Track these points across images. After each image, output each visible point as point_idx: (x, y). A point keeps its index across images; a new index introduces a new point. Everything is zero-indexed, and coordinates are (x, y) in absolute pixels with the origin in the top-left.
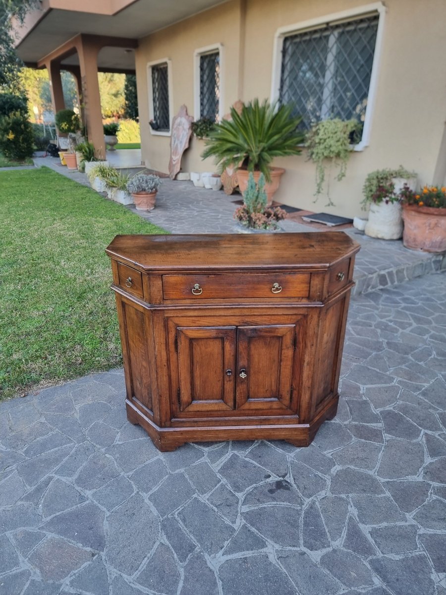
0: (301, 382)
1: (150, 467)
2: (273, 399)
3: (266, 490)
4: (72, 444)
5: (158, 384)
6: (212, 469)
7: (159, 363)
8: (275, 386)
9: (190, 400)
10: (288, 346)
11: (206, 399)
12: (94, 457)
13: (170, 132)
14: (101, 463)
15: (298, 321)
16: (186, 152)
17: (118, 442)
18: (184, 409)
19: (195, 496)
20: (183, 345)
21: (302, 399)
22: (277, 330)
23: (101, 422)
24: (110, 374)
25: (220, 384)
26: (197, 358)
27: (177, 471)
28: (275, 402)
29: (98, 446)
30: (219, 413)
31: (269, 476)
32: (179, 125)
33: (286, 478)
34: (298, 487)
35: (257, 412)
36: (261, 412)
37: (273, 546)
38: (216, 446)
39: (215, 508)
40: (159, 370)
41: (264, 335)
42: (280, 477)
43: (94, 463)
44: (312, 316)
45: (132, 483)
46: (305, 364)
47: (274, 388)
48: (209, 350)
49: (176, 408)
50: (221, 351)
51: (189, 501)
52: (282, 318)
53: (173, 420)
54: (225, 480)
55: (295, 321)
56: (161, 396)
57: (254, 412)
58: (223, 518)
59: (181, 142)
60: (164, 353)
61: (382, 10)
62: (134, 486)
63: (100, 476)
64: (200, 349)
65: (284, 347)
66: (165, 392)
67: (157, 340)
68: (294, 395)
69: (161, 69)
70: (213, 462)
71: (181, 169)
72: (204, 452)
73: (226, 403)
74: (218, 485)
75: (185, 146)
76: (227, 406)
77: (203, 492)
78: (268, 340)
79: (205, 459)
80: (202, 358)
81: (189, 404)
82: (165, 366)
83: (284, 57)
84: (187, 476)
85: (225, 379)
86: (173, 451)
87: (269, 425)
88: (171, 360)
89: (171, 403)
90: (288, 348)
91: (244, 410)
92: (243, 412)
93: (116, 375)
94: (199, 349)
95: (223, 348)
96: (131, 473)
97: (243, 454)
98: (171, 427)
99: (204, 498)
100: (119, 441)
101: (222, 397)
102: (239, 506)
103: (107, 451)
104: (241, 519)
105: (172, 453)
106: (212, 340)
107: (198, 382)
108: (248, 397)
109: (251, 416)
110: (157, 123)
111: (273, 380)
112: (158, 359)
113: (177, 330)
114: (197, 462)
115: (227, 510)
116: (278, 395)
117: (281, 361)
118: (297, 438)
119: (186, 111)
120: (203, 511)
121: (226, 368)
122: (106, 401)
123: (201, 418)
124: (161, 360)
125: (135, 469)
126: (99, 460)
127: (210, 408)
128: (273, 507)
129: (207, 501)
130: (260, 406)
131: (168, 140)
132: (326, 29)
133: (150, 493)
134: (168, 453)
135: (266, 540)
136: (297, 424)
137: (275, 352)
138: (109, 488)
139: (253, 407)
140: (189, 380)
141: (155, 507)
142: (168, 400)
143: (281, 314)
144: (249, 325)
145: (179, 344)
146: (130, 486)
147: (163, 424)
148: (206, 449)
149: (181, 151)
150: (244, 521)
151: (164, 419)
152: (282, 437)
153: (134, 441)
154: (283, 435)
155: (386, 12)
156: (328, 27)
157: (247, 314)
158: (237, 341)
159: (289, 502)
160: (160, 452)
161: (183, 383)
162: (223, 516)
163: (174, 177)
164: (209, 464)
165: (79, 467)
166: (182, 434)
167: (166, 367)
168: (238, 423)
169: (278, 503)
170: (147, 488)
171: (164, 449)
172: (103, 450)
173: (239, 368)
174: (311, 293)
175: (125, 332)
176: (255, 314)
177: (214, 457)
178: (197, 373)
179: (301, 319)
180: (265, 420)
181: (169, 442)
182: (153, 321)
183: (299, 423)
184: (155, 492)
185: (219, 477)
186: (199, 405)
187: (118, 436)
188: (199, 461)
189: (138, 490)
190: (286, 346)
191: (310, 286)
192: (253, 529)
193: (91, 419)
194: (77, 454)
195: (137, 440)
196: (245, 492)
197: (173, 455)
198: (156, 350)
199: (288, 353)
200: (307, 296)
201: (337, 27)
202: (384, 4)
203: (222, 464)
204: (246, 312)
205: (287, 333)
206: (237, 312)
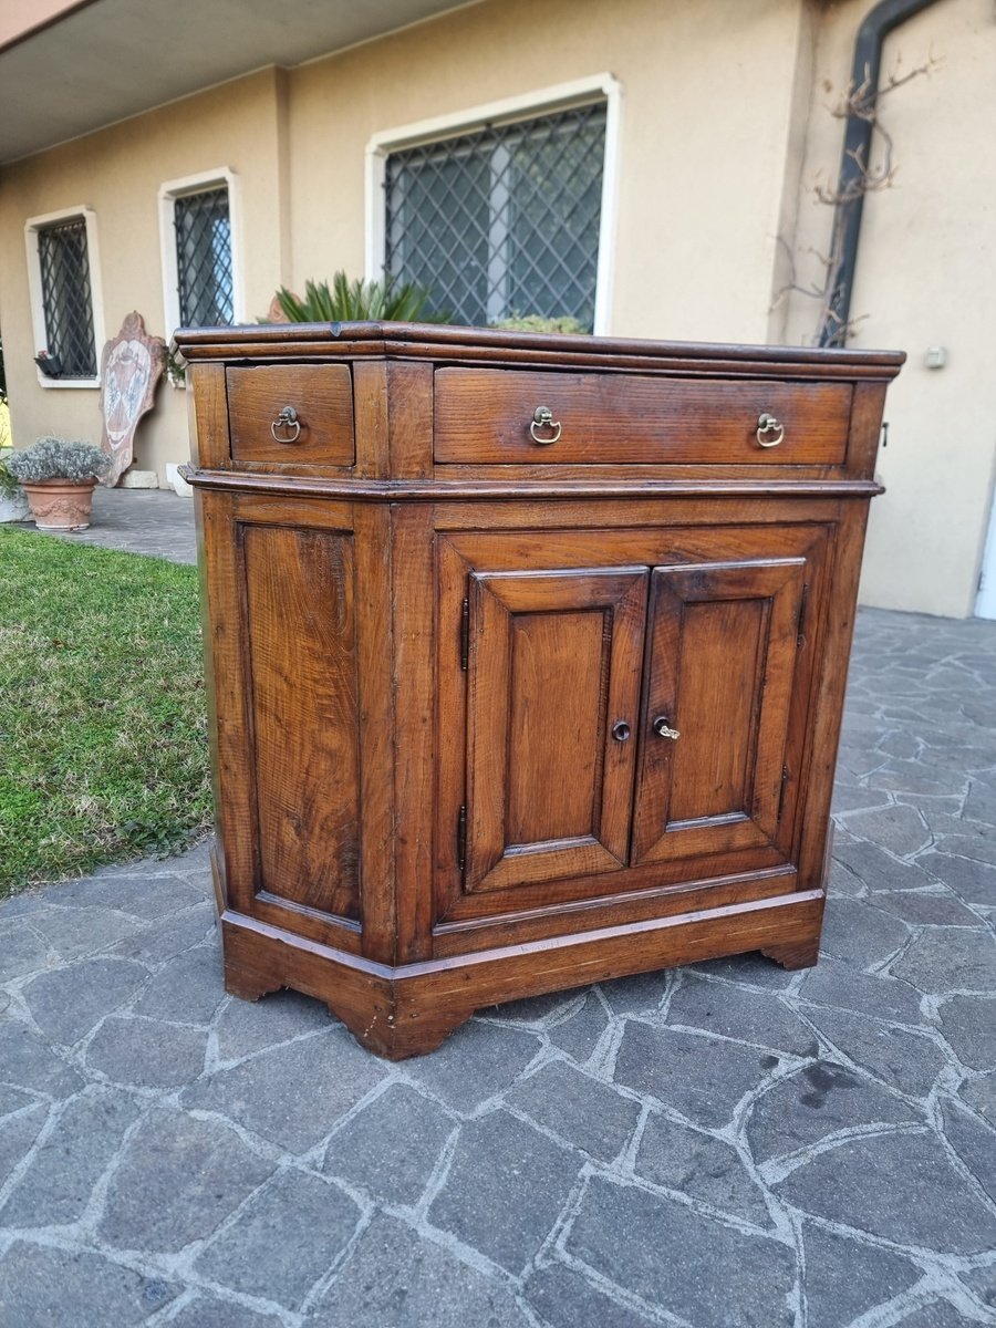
0: (807, 752)
1: (382, 1116)
2: (733, 816)
3: (794, 1100)
4: (34, 1107)
5: (395, 795)
6: (592, 1076)
7: (403, 712)
8: (741, 774)
9: (500, 844)
10: (786, 630)
11: (543, 840)
12: (145, 1131)
13: (99, 378)
14: (181, 1143)
15: (810, 548)
16: (147, 420)
17: (219, 1065)
18: (478, 882)
19: (587, 1171)
20: (488, 638)
21: (809, 806)
22: (760, 576)
23: (126, 1014)
24: (104, 881)
25: (589, 778)
26: (526, 687)
27: (482, 1108)
28: (739, 827)
29: (149, 1092)
30: (581, 884)
31: (773, 1062)
32: (125, 358)
33: (822, 1055)
34: (874, 1072)
35: (691, 866)
36: (697, 865)
37: (941, 1265)
38: (560, 1010)
39: (676, 1194)
40: (404, 739)
41: (726, 592)
42: (804, 1056)
43: (155, 1149)
44: (849, 527)
45: (340, 1182)
46: (824, 690)
47: (737, 778)
48: (564, 654)
49: (450, 886)
50: (598, 658)
51: (578, 1194)
52: (770, 535)
53: (439, 930)
54: (651, 1099)
55: (805, 546)
56: (403, 841)
57: (679, 869)
58: (725, 1221)
59: (132, 397)
60: (424, 673)
61: (612, 89)
62: (353, 1194)
63: (198, 1190)
64: (538, 653)
65: (775, 635)
66: (419, 825)
67: (404, 621)
68: (786, 801)
69: (65, 234)
70: (581, 1054)
71: (135, 460)
72: (535, 1036)
73: (605, 845)
74: (642, 1121)
75: (143, 406)
76: (608, 856)
77: (609, 1154)
78: (733, 615)
79: (549, 1054)
80: (540, 686)
81: (496, 859)
82: (424, 720)
83: (389, 198)
84: (524, 1117)
85: (608, 756)
86: (435, 1050)
87: (719, 906)
88: (443, 699)
89: (437, 866)
90: (784, 637)
91: (654, 863)
92: (648, 872)
93: (126, 881)
94: (533, 651)
95: (608, 648)
96: (318, 1152)
97: (656, 1015)
98: (431, 957)
99: (622, 1170)
100: (224, 1058)
101: (595, 828)
102: (750, 1168)
103: (192, 1099)
104: (785, 1209)
105: (432, 1058)
106: (574, 617)
107: (523, 778)
108: (668, 819)
109: (671, 883)
110: (57, 358)
111: (736, 753)
112: (404, 696)
113: (469, 580)
114: (532, 1069)
115: (721, 1192)
116: (748, 803)
117: (763, 681)
118: (793, 939)
119: (143, 326)
120: (647, 1214)
121: (613, 718)
122: (119, 951)
123: (525, 910)
124: (414, 699)
125: (325, 1134)
126: (172, 1135)
127: (561, 868)
128: (850, 1145)
129: (638, 1179)
130: (700, 845)
131: (95, 397)
132: (486, 137)
133: (426, 1200)
134: (419, 1060)
135: (907, 1252)
136: (792, 892)
137: (747, 654)
138: (257, 1222)
139: (682, 848)
140: (498, 771)
141: (470, 1243)
142: (429, 856)
143: (773, 519)
144: (683, 560)
145: (474, 635)
146: (337, 1197)
147: (405, 950)
148: (537, 1026)
149: (133, 418)
150: (798, 1214)
151: (408, 929)
152: (753, 944)
153: (279, 1050)
154: (751, 936)
155: (623, 95)
156: (490, 132)
157: (684, 520)
158: (651, 615)
159: (884, 1121)
160: (388, 1065)
161: (479, 782)
162: (719, 1213)
163: (116, 480)
164: (573, 1065)
165: (95, 1180)
166: (468, 978)
167: (427, 727)
168: (636, 912)
169: (856, 1129)
170: (407, 1187)
171: (399, 1049)
172: (173, 1100)
173: (650, 715)
174: (853, 450)
175: (242, 642)
176: (707, 520)
177: (581, 1040)
178: (523, 746)
179: (820, 539)
180: (709, 890)
181: (423, 1017)
182: (394, 548)
183: (799, 889)
184: (442, 1194)
185: (630, 1096)
186: (530, 859)
187: (213, 1046)
188: (534, 1062)
189: (373, 1204)
190: (780, 628)
191: (850, 429)
192: (843, 1229)
193: (83, 1015)
194: (68, 1137)
195: (287, 1043)
196: (737, 1121)
197: (443, 1062)
198: (399, 660)
199: (783, 653)
200: (841, 458)
201: (511, 131)
202: (614, 77)
203: (612, 1057)
204: (680, 514)
205: (785, 584)
206: (655, 513)
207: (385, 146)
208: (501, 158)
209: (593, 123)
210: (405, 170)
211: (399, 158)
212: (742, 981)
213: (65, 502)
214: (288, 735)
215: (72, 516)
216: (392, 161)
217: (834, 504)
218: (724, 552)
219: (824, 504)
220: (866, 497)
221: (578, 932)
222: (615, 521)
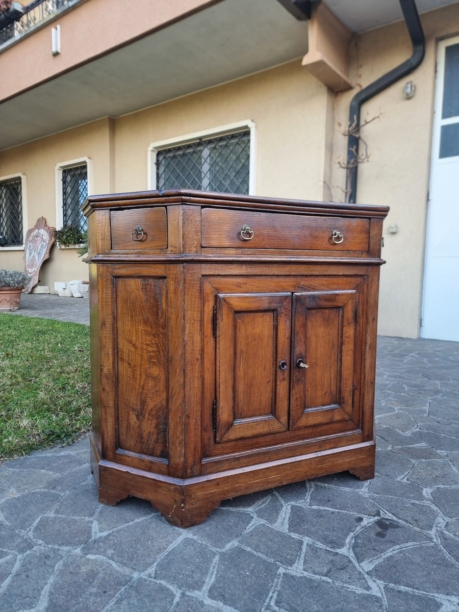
0: (363, 376)
1: (180, 552)
2: (333, 406)
3: (373, 535)
4: (8, 557)
5: (185, 395)
6: (278, 530)
7: (188, 356)
8: (335, 386)
9: (231, 418)
10: (350, 321)
11: (251, 417)
12: (65, 565)
13: (24, 246)
14: (84, 569)
15: (357, 286)
16: (46, 263)
17: (99, 535)
18: (222, 436)
19: (281, 570)
20: (225, 322)
21: (365, 401)
22: (338, 297)
23: (51, 514)
24: (35, 457)
25: (269, 388)
26: (241, 346)
27: (228, 546)
28: (336, 411)
29: (65, 548)
30: (268, 438)
31: (360, 519)
32: (37, 236)
33: (382, 516)
34: (407, 521)
35: (315, 429)
36: (319, 429)
37: (449, 601)
38: (260, 502)
39: (324, 578)
40: (189, 368)
41: (324, 304)
42: (374, 516)
43: (71, 573)
44: (372, 278)
45: (163, 582)
46: (367, 348)
47: (333, 388)
48: (257, 330)
49: (209, 439)
50: (271, 332)
51: (278, 581)
52: (340, 280)
53: (204, 461)
54: (307, 538)
55: (355, 285)
56: (188, 417)
57: (311, 431)
58: (348, 588)
59: (39, 253)
60: (197, 338)
61: (251, 125)
62: (171, 587)
63: (94, 590)
64: (246, 330)
65: (345, 323)
66: (195, 409)
67: (189, 314)
68: (355, 399)
69: (11, 185)
70: (272, 520)
71: (39, 281)
72: (249, 514)
73: (278, 419)
74: (304, 548)
75: (44, 257)
76: (279, 424)
77: (291, 563)
78: (327, 314)
79: (256, 522)
80: (248, 345)
81: (230, 425)
82: (198, 360)
83: (158, 169)
84: (248, 549)
85: (278, 377)
86: (202, 522)
87: (329, 449)
88: (205, 351)
89: (204, 429)
90: (349, 324)
91: (299, 428)
92: (297, 433)
93: (46, 457)
94: (244, 329)
95: (276, 328)
96: (152, 570)
97: (305, 502)
98: (201, 474)
99: (298, 569)
100: (101, 531)
101: (273, 411)
102: (357, 565)
103: (87, 550)
104: (375, 581)
105: (202, 526)
106: (261, 314)
107: (241, 387)
108: (305, 407)
109: (308, 438)
110: (4, 238)
111: (333, 377)
112: (188, 348)
113: (216, 297)
114: (250, 528)
115: (345, 576)
116: (339, 400)
117: (342, 344)
118: (363, 465)
119: (46, 223)
120: (311, 587)
121: (279, 359)
122: (44, 488)
123: (242, 451)
124: (193, 350)
125: (154, 562)
126: (79, 566)
127: (259, 430)
128: (400, 552)
129: (306, 573)
131: (22, 254)
132: (199, 144)
133: (206, 588)
134: (196, 527)
135: (433, 596)
136: (361, 442)
137: (334, 331)
138: (125, 602)
139: (312, 421)
140: (230, 384)
141: (230, 605)
142: (200, 424)
143: (341, 274)
144: (305, 290)
145: (219, 321)
146: (162, 589)
147: (189, 471)
148: (250, 509)
149: (39, 263)
150: (381, 583)
151: (190, 460)
152: (345, 467)
153: (128, 526)
154: (344, 464)
155: (256, 128)
156: (201, 142)
157: (305, 273)
158: (293, 313)
159: (414, 541)
160: (181, 530)
161: (222, 389)
162: (345, 585)
163: (30, 290)
164: (269, 525)
165: (42, 588)
166: (218, 485)
167: (199, 363)
168: (293, 452)
169: (402, 546)
170: (196, 583)
171: (186, 522)
172: (78, 551)
173: (295, 358)
174: (371, 246)
176: (314, 273)
177: (272, 514)
178: (240, 373)
179: (361, 283)
180: (324, 441)
181: (198, 504)
182: (184, 283)
183: (363, 441)
184: (214, 585)
185: (297, 538)
186: (245, 426)
187: (95, 526)
188: (250, 525)
189: (181, 591)
190: (348, 321)
191: (369, 237)
192: (402, 588)
193: (30, 516)
194: (27, 570)
195: (132, 523)
196: (348, 546)
197: (208, 527)
198: (187, 332)
199: (350, 331)
200: (367, 249)
201: (210, 142)
202: (253, 121)
203: (287, 521)
204: (303, 270)
205: (348, 301)
206: (294, 270)
207: (155, 148)
208: (206, 152)
209: (245, 139)
210: (164, 157)
211: (162, 153)
212: (342, 486)
213: (7, 298)
214: (134, 371)
215: (11, 304)
216: (159, 154)
217: (365, 268)
218: (322, 287)
219: (361, 268)
220: (378, 265)
221: (267, 462)
222: (277, 273)
